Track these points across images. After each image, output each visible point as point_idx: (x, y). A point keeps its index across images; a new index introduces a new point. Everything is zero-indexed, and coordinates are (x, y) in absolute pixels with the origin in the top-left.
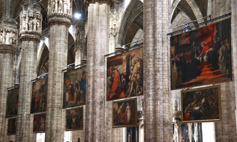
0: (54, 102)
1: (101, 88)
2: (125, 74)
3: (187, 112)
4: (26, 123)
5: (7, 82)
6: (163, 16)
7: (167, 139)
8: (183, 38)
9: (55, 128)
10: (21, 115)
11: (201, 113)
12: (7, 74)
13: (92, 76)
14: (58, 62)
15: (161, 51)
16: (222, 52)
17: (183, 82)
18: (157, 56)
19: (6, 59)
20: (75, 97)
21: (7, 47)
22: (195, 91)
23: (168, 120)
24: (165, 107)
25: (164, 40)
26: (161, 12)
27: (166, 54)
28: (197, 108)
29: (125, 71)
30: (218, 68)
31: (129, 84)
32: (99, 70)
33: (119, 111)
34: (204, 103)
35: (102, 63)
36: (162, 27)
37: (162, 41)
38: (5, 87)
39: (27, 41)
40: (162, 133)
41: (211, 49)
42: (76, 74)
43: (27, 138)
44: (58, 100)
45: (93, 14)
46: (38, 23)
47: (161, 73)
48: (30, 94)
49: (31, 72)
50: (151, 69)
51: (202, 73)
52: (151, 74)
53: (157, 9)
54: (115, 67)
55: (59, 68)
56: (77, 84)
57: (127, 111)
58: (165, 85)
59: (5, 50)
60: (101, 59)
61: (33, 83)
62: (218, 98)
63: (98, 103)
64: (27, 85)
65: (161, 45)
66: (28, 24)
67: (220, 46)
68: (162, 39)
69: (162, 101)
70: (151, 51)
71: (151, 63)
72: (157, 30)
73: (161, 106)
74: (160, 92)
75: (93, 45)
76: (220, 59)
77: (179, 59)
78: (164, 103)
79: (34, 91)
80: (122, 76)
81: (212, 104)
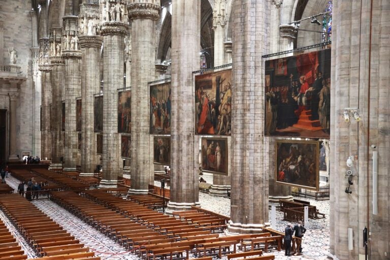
0: (139, 125)
1: (188, 117)
2: (215, 102)
3: (281, 170)
4: (114, 144)
5: (92, 86)
6: (257, 30)
7: (258, 201)
8: (280, 66)
9: (142, 159)
10: (106, 133)
11: (296, 174)
12: (93, 76)
13: (177, 101)
14: (142, 71)
15: (253, 81)
16: (324, 95)
17: (278, 129)
18: (247, 89)
19: (90, 55)
20: (162, 122)
21: (91, 39)
22: (291, 144)
23: (261, 176)
24: (257, 159)
25: (257, 65)
26: (255, 23)
27: (260, 85)
28: (292, 167)
29: (215, 99)
30: (317, 118)
31: (219, 118)
32: (186, 93)
33: (208, 152)
34: (301, 161)
35: (188, 83)
36: (255, 46)
37: (255, 67)
38: (91, 92)
39: (109, 36)
40: (251, 193)
41: (311, 89)
42: (162, 91)
43: (116, 163)
44: (144, 122)
45: (176, 13)
46: (123, 10)
47: (252, 111)
48: (116, 107)
49: (116, 77)
50: (240, 106)
51: (299, 120)
52: (239, 113)
53: (248, 20)
54: (204, 91)
55: (144, 79)
56: (163, 104)
57: (217, 153)
58: (257, 129)
59: (88, 43)
60: (188, 77)
61: (119, 92)
62: (316, 158)
63: (184, 136)
64: (112, 95)
65: (254, 72)
66: (109, 13)
67: (322, 87)
68: (255, 64)
69: (253, 151)
70: (240, 81)
71: (239, 98)
72: (248, 51)
73: (252, 158)
74: (250, 139)
75: (177, 57)
76: (320, 105)
77: (274, 95)
78: (256, 154)
79: (120, 103)
80: (211, 105)
81: (309, 166)
